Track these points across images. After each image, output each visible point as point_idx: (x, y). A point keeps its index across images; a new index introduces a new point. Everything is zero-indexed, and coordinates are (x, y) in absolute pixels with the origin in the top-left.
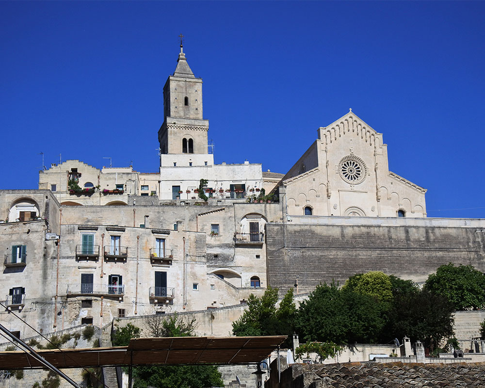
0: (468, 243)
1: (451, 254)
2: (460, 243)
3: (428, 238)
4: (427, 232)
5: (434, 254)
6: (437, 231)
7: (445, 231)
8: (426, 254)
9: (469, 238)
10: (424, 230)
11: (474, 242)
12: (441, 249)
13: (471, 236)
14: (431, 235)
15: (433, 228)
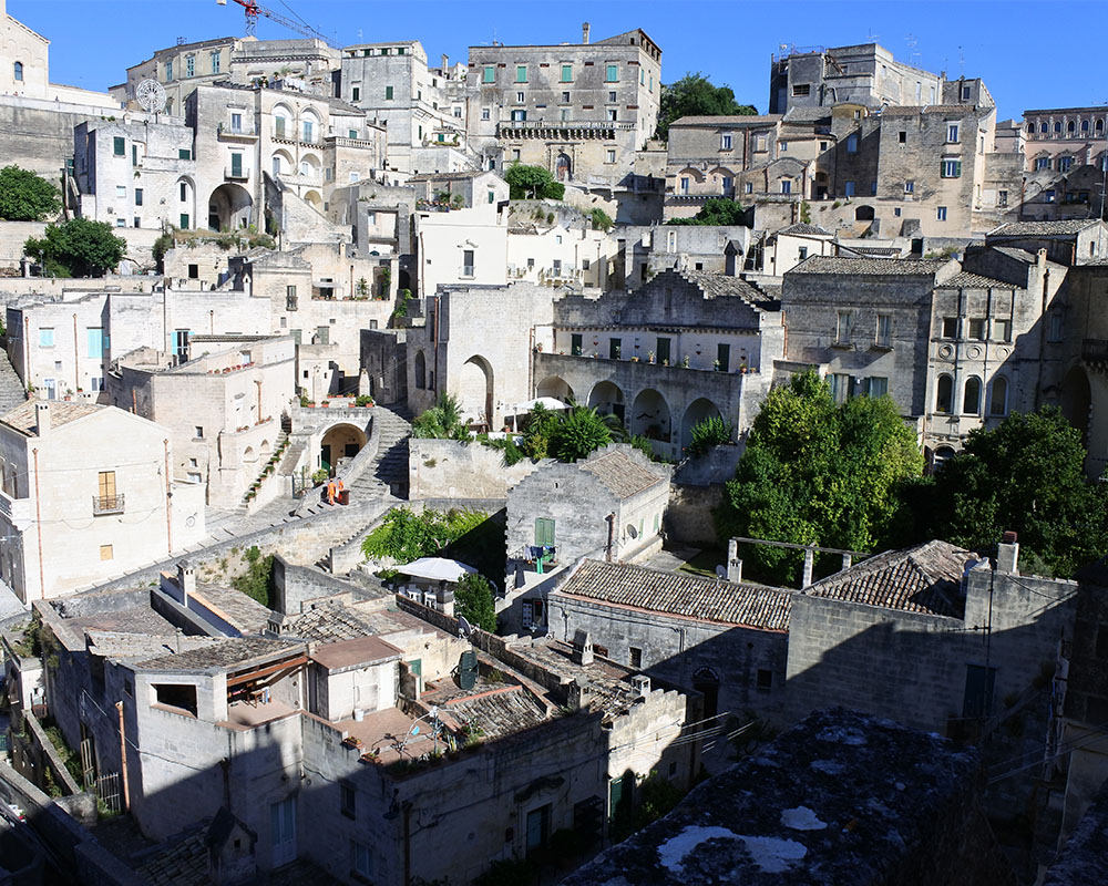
0: (59, 129)
1: (40, 140)
2: (51, 128)
3: (15, 119)
4: (15, 113)
5: (21, 138)
6: (26, 112)
7: (36, 113)
8: (12, 138)
9: (61, 124)
10: (12, 109)
11: (66, 128)
12: (29, 134)
13: (63, 122)
14: (20, 116)
15: (23, 109)
